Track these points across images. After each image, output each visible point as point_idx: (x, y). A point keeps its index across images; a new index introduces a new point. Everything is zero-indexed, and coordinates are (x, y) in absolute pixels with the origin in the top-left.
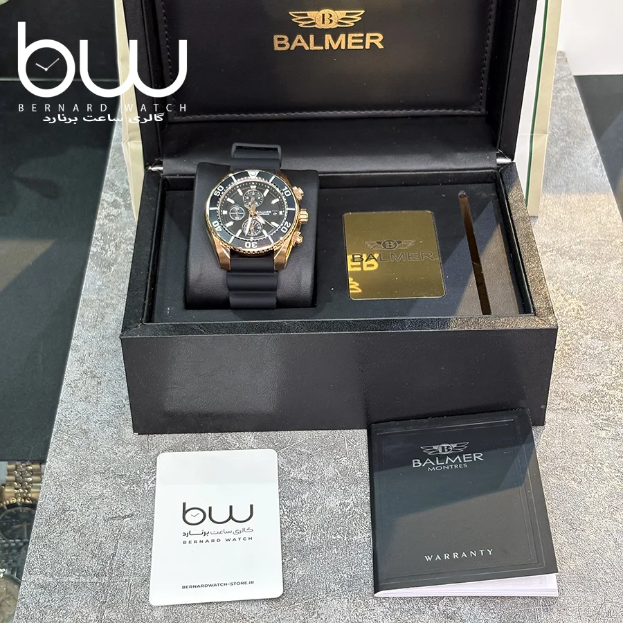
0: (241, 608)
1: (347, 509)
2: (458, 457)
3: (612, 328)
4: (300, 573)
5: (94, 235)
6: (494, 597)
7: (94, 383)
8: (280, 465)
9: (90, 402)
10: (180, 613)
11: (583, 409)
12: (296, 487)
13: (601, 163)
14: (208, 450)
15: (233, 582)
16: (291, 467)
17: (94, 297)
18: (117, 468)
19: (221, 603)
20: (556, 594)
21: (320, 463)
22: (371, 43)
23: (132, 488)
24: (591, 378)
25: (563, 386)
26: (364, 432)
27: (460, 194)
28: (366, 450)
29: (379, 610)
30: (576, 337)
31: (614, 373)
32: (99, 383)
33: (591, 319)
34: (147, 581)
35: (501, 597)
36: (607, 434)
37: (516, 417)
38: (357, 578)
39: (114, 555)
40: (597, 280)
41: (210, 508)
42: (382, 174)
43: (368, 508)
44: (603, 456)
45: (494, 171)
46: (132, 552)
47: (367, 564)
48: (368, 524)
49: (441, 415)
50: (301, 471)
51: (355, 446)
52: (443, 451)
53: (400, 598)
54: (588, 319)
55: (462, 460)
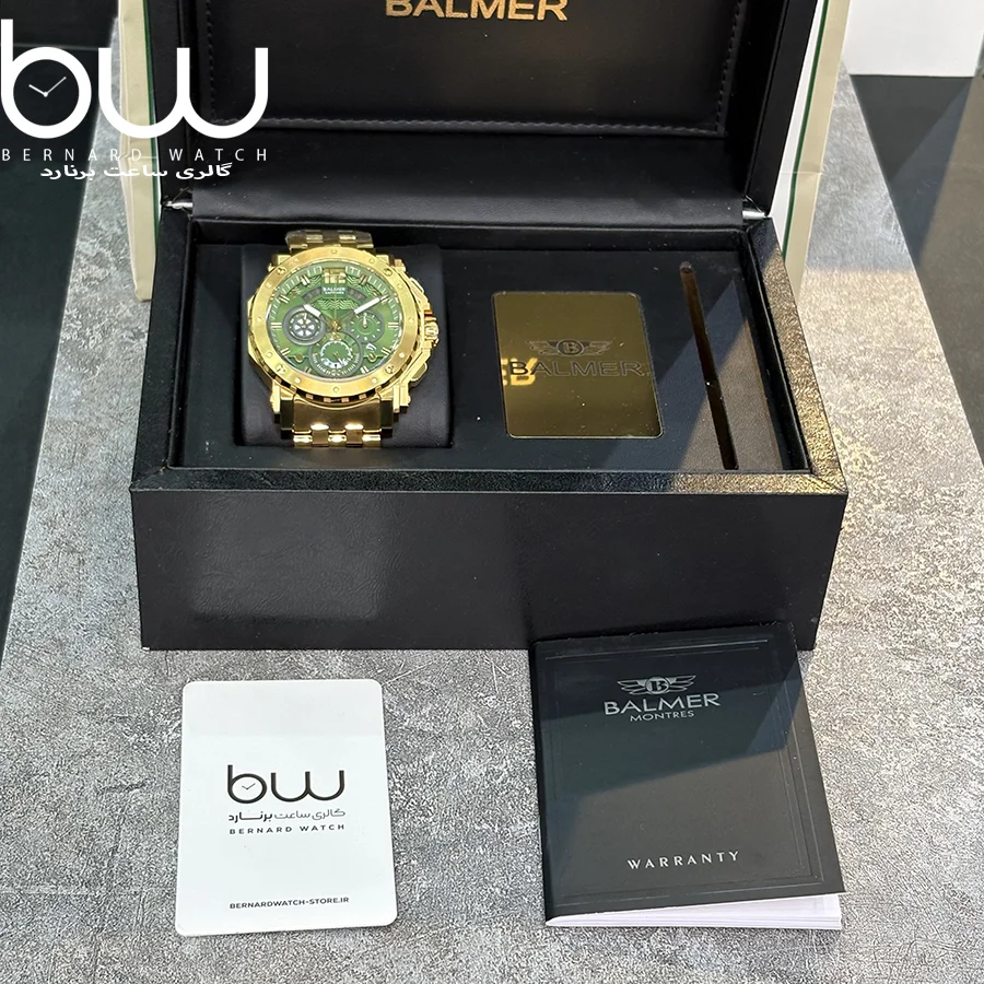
0: (328, 942)
1: (499, 781)
2: (679, 699)
3: (919, 493)
4: (423, 885)
5: (66, 311)
6: (739, 929)
7: (73, 561)
8: (387, 707)
9: (66, 593)
10: (227, 948)
11: (875, 625)
12: (414, 743)
13: (895, 221)
14: (267, 679)
15: (314, 898)
16: (405, 710)
17: (69, 416)
18: (115, 706)
19: (294, 932)
20: (839, 926)
21: (452, 703)
22: (547, 11)
23: (142, 740)
24: (888, 575)
25: (842, 585)
26: (523, 655)
27: (682, 266)
28: (526, 685)
29: (554, 947)
30: (861, 506)
31: (922, 566)
32: (81, 562)
33: (884, 477)
34: (172, 895)
35: (750, 929)
36: (913, 667)
37: (771, 636)
38: (517, 894)
39: (114, 850)
40: (894, 415)
41: (273, 775)
42: (556, 229)
43: (533, 780)
44: (908, 703)
45: (738, 231)
46: (145, 845)
47: (532, 872)
48: (532, 805)
49: (649, 630)
50: (421, 717)
51: (508, 677)
52: (655, 689)
53: (588, 929)
54: (880, 478)
55: (685, 703)
